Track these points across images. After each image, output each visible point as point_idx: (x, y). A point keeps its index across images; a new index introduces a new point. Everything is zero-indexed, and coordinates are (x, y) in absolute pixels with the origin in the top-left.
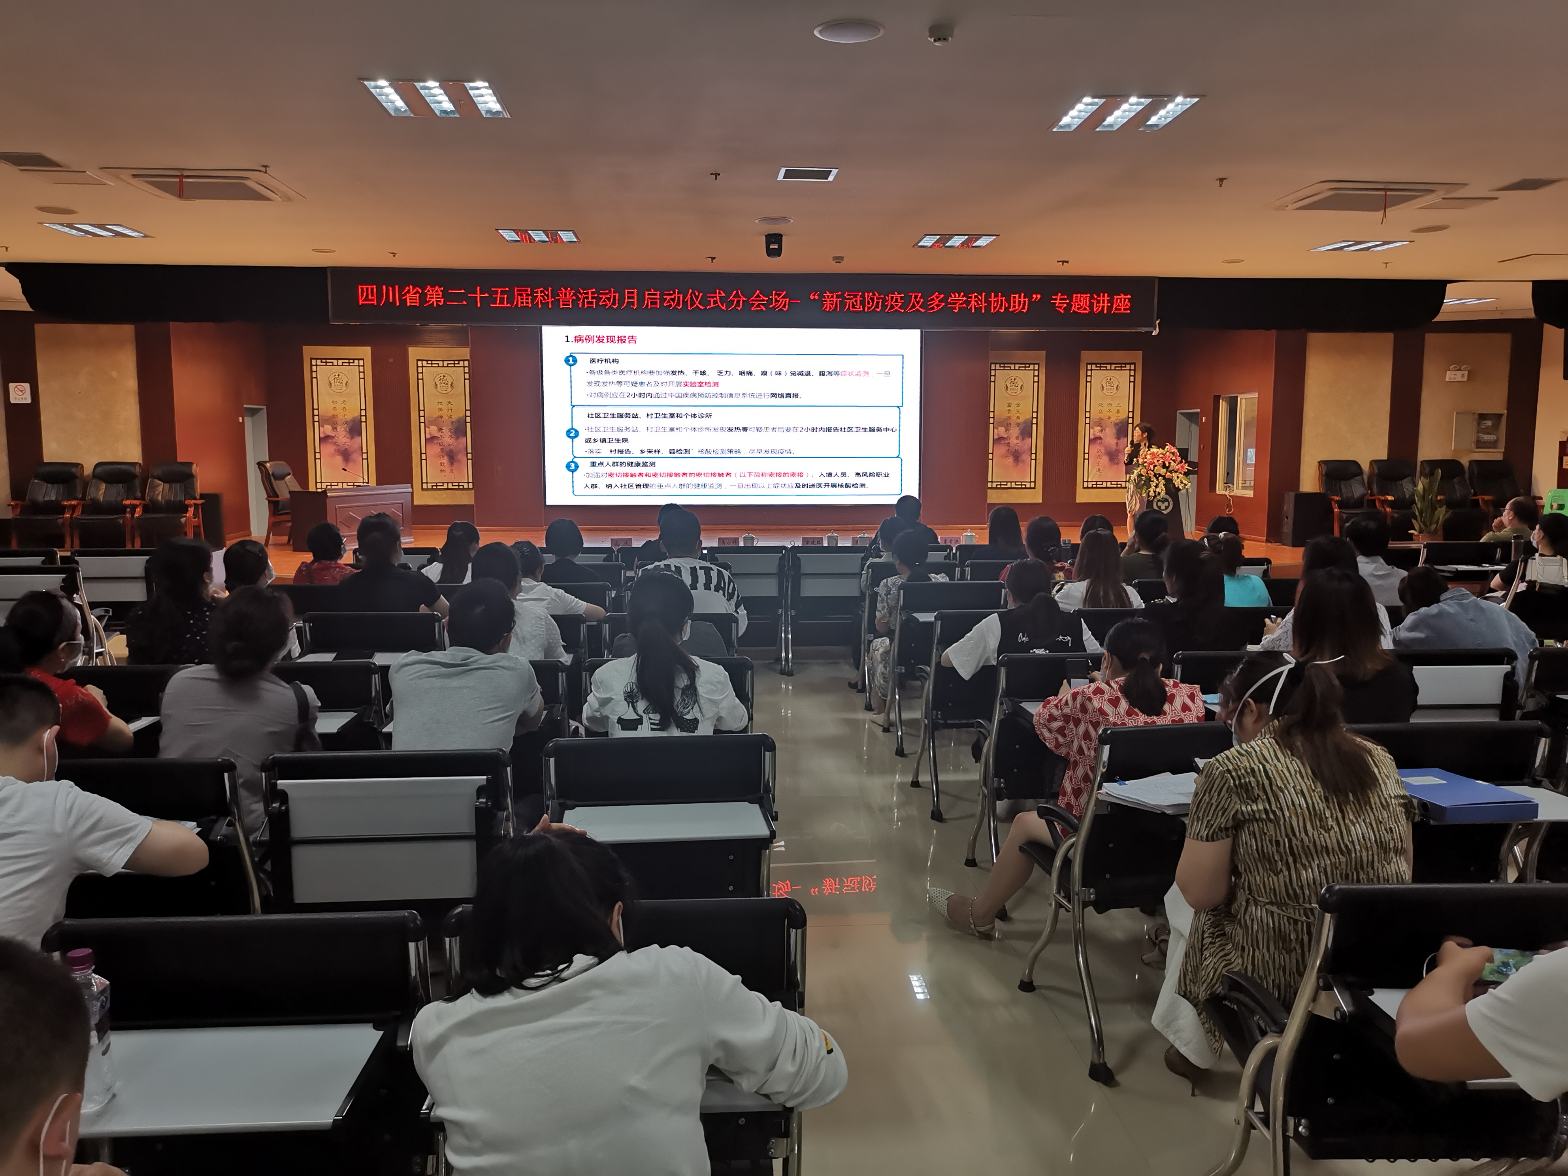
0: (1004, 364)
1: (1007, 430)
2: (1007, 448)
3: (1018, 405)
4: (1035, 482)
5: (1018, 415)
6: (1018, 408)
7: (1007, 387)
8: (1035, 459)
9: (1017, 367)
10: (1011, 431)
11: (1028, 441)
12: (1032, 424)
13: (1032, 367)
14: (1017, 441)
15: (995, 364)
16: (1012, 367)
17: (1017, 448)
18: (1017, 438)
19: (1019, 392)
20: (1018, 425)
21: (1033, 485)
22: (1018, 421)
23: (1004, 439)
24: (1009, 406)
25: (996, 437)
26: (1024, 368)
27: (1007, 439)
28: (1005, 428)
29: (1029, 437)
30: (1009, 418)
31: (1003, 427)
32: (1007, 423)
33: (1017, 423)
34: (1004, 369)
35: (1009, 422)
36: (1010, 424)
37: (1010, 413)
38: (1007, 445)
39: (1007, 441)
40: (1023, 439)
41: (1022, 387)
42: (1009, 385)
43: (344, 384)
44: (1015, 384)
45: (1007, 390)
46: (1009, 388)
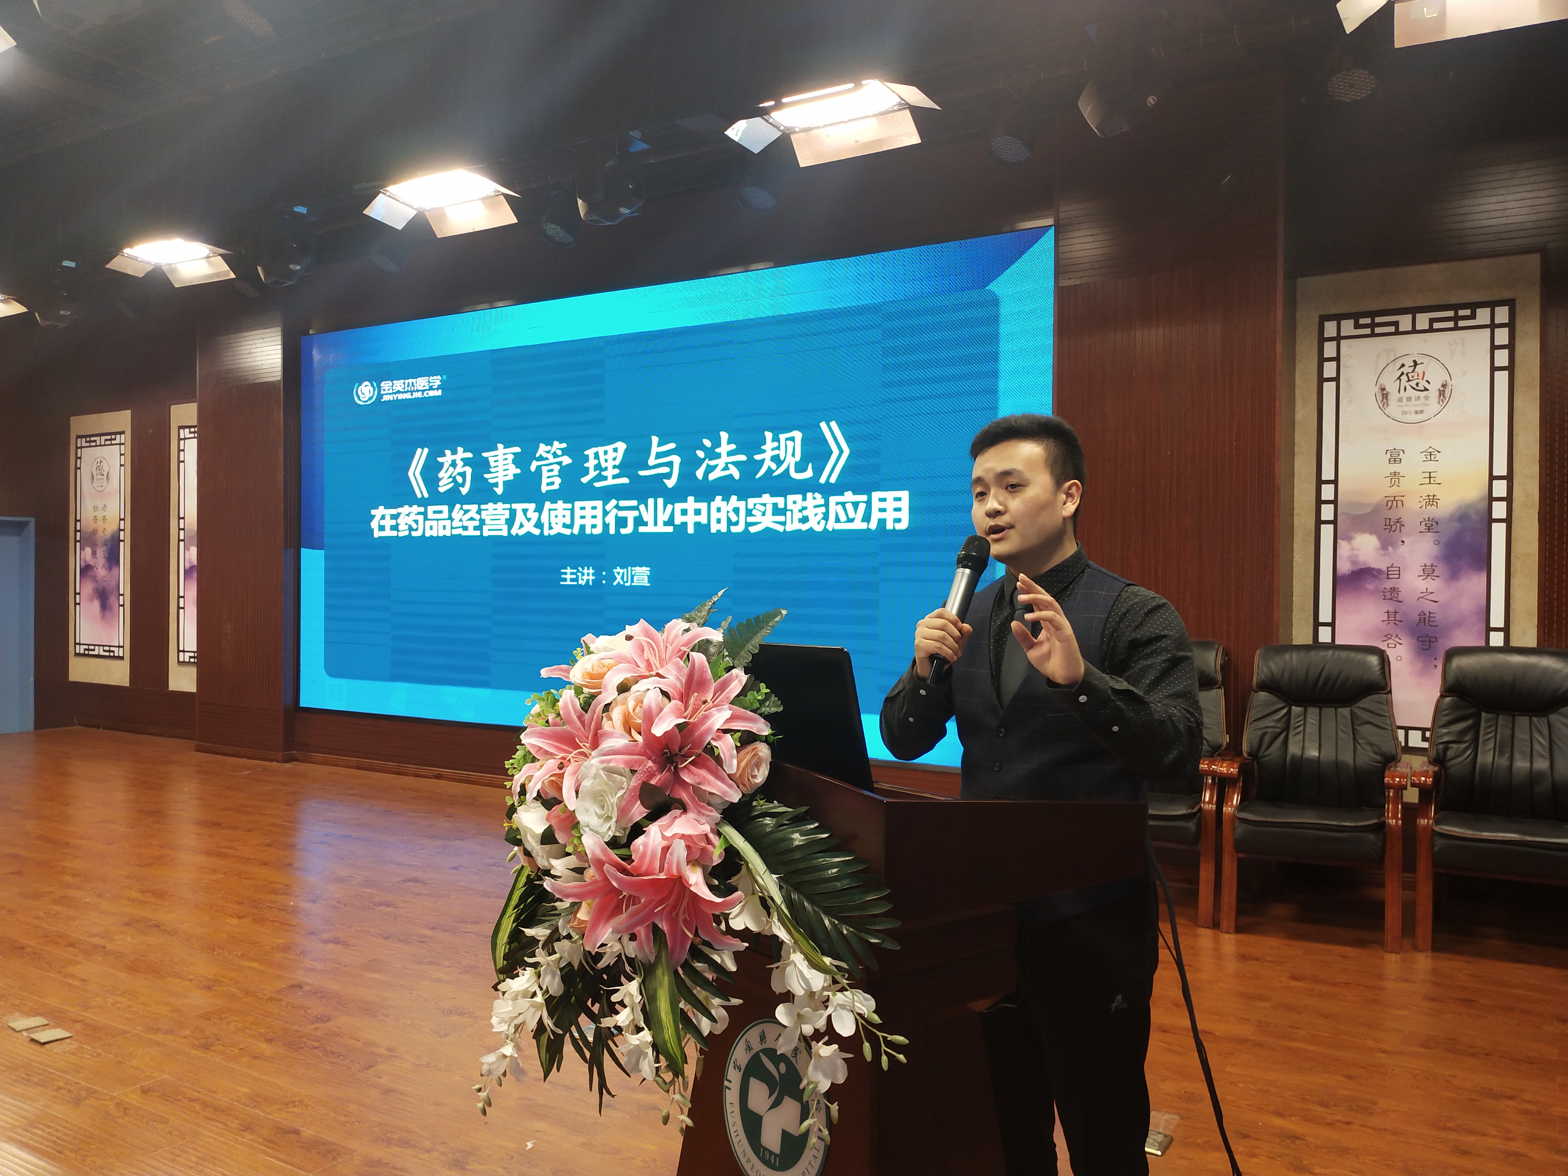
0: (1372, 314)
1: (1386, 544)
2: (1390, 606)
3: (1430, 455)
5: (1431, 490)
6: (1430, 466)
7: (1385, 396)
9: (1423, 321)
10: (1403, 549)
11: (1474, 583)
12: (1491, 520)
13: (1483, 315)
14: (1431, 584)
15: (1338, 318)
16: (1405, 322)
17: (1429, 607)
18: (1428, 572)
19: (1433, 405)
20: (1431, 525)
22: (1432, 511)
23: (1375, 577)
24: (1395, 457)
25: (1344, 567)
26: (1451, 324)
27: (1390, 576)
28: (1379, 538)
29: (1479, 569)
30: (1393, 502)
31: (1371, 534)
32: (1388, 521)
33: (1427, 520)
34: (1373, 335)
35: (1394, 515)
36: (1398, 522)
37: (1397, 483)
38: (1390, 597)
39: (1388, 584)
40: (1454, 575)
41: (1446, 392)
42: (1392, 388)
43: (105, 476)
44: (1415, 382)
45: (1385, 406)
46: (1394, 395)
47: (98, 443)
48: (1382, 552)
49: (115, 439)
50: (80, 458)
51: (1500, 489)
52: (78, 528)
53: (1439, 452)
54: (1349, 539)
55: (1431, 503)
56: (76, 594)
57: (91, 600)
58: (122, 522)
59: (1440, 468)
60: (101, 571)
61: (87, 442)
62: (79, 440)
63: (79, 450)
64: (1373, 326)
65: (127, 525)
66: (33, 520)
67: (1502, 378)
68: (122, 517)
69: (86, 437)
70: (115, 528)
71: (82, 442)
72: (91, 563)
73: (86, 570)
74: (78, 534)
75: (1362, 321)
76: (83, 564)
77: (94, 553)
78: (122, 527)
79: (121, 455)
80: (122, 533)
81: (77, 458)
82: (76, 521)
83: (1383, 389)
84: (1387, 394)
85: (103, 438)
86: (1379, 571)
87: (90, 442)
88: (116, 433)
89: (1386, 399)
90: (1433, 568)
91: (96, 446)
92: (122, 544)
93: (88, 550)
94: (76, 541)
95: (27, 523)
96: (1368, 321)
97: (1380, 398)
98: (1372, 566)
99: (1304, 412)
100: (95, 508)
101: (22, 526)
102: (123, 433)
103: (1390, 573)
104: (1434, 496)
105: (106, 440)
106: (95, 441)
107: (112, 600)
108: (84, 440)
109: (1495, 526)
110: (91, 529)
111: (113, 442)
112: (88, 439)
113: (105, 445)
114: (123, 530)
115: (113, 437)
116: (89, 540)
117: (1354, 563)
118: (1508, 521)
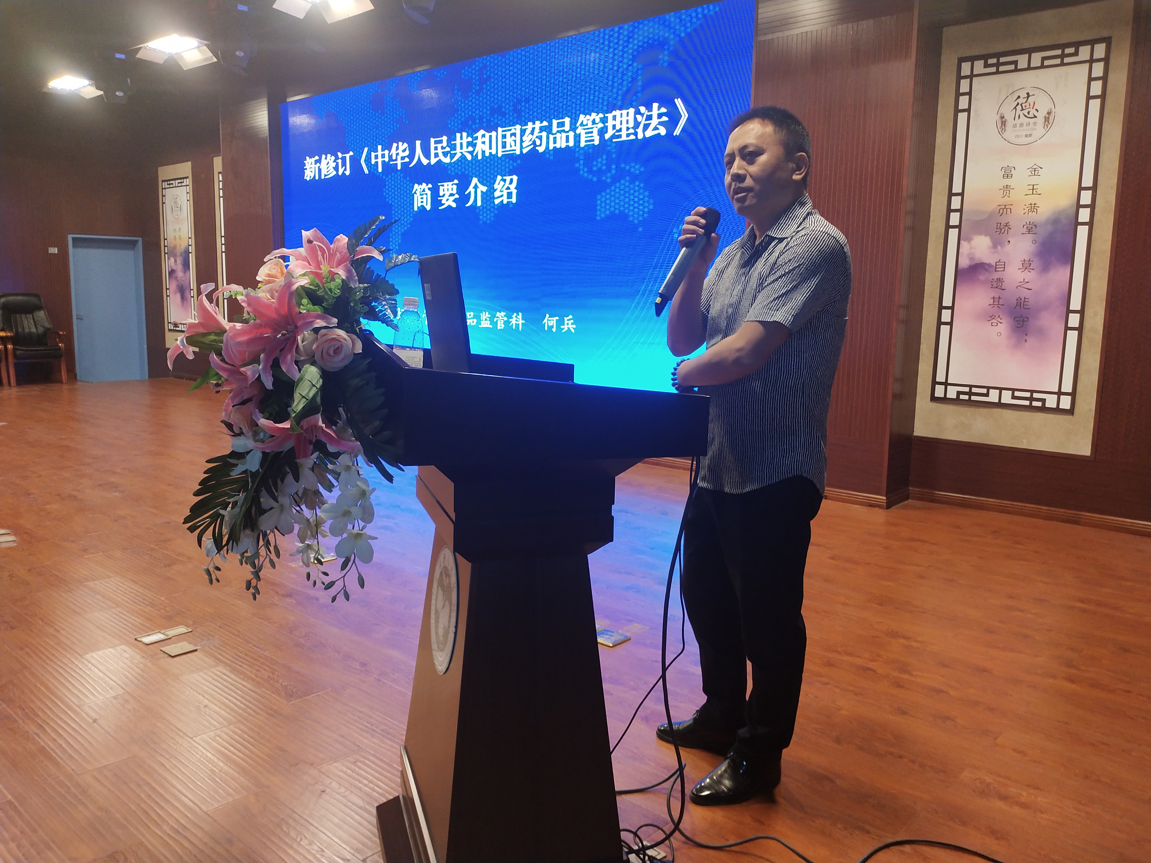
0: (998, 55)
1: (996, 244)
2: (995, 293)
3: (1035, 171)
4: (1073, 394)
5: (1033, 199)
6: (1034, 180)
7: (1004, 123)
8: (1080, 329)
9: (1036, 59)
10: (1008, 248)
11: (1060, 274)
12: (1077, 223)
13: (1084, 52)
14: (1028, 276)
15: (972, 59)
16: (1022, 60)
17: (1024, 293)
18: (1026, 265)
19: (1040, 130)
20: (1031, 228)
21: (1066, 403)
22: (1033, 217)
23: (986, 270)
24: (1007, 173)
25: (964, 263)
26: (1058, 61)
27: (997, 269)
28: (992, 239)
29: (1065, 263)
30: (1004, 209)
31: (986, 235)
32: (999, 224)
33: (1028, 223)
34: (998, 72)
35: (1003, 220)
36: (1006, 226)
37: (1008, 193)
38: (996, 286)
39: (996, 276)
40: (1045, 268)
41: (1050, 118)
42: (1009, 116)
43: (179, 208)
44: (1027, 111)
45: (1003, 131)
46: (1010, 123)
47: (174, 186)
48: (993, 250)
49: (183, 182)
50: (165, 196)
51: (1086, 197)
52: (166, 245)
53: (1041, 168)
54: (969, 240)
55: (1032, 210)
56: (167, 289)
57: (175, 293)
58: (190, 240)
59: (1042, 182)
60: (180, 274)
61: (168, 184)
62: (164, 183)
63: (164, 190)
64: (998, 65)
65: (192, 242)
66: (140, 239)
67: (1095, 105)
68: (190, 237)
69: (167, 181)
70: (186, 244)
71: (165, 185)
72: (174, 268)
73: (172, 272)
74: (166, 248)
75: (991, 61)
76: (170, 269)
77: (176, 261)
78: (190, 244)
79: (187, 193)
80: (190, 247)
81: (163, 196)
82: (165, 239)
83: (1002, 117)
84: (1005, 122)
85: (177, 181)
86: (989, 265)
87: (170, 184)
88: (183, 178)
89: (1004, 126)
90: (1030, 262)
91: (173, 187)
92: (190, 254)
93: (172, 260)
94: (165, 253)
95: (137, 241)
96: (993, 61)
97: (999, 125)
98: (985, 262)
99: (942, 138)
100: (175, 230)
101: (134, 243)
102: (187, 178)
103: (997, 267)
104: (1035, 204)
105: (179, 183)
106: (172, 184)
107: (187, 293)
108: (166, 183)
109: (1079, 227)
110: (173, 246)
111: (183, 184)
112: (168, 183)
113: (178, 187)
114: (191, 245)
115: (182, 180)
116: (172, 253)
117: (972, 259)
118: (1090, 224)
